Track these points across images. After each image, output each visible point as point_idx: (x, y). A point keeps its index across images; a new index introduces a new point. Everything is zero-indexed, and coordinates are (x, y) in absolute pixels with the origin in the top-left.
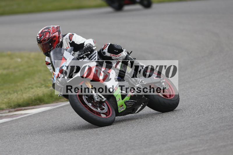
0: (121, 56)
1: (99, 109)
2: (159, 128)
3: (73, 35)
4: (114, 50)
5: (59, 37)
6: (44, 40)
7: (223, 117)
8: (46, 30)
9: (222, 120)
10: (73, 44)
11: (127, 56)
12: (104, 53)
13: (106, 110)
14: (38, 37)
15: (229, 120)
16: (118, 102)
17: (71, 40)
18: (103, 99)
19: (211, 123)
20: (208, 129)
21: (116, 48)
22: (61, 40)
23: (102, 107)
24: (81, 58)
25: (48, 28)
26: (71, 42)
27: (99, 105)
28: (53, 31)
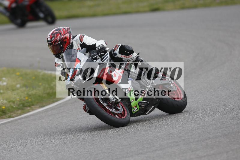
0: (131, 58)
1: (114, 109)
2: (104, 145)
3: (84, 36)
4: (125, 51)
5: (70, 38)
6: (55, 42)
7: (170, 134)
8: (57, 31)
9: (169, 136)
10: (83, 45)
11: (137, 58)
12: (115, 54)
13: (121, 111)
14: (49, 39)
15: (177, 137)
16: (131, 103)
17: (81, 42)
18: (118, 99)
19: (158, 140)
20: (154, 146)
21: (127, 49)
22: (71, 41)
23: (117, 108)
24: (94, 59)
25: (59, 30)
26: (81, 43)
27: (115, 106)
28: (64, 32)
